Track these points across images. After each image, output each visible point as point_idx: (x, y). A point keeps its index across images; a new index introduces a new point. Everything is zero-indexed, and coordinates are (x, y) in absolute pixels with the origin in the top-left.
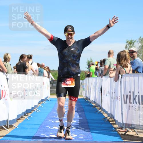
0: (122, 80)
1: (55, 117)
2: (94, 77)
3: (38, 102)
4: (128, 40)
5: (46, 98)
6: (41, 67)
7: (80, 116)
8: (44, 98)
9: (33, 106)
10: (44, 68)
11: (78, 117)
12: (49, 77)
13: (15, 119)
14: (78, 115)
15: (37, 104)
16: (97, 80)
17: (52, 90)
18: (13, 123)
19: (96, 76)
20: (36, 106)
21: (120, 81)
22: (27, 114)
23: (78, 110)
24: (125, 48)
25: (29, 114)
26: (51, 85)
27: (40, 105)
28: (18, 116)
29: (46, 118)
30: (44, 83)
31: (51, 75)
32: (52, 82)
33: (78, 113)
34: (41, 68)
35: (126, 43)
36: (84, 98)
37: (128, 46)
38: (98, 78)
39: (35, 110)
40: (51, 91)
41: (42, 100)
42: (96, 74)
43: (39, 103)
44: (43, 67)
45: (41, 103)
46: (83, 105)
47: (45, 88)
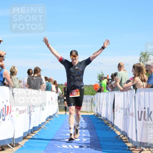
0: (137, 95)
1: (64, 135)
2: (106, 92)
3: (46, 118)
4: (142, 52)
5: (54, 115)
6: (49, 81)
7: (91, 134)
8: (52, 115)
9: (41, 124)
11: (89, 135)
13: (21, 137)
14: (89, 133)
15: (45, 121)
16: (109, 95)
17: (60, 105)
18: (19, 141)
19: (108, 91)
20: (43, 123)
21: (134, 96)
22: (34, 131)
23: (89, 128)
24: (139, 61)
25: (36, 132)
26: (59, 100)
27: (48, 122)
28: (24, 133)
29: (54, 136)
30: (52, 98)
33: (88, 130)
34: (49, 82)
35: (140, 55)
36: (94, 115)
37: (142, 58)
38: (110, 93)
39: (42, 127)
40: (59, 107)
41: (50, 117)
43: (47, 120)
44: (51, 81)
45: (49, 120)
46: (93, 122)
47: (53, 103)
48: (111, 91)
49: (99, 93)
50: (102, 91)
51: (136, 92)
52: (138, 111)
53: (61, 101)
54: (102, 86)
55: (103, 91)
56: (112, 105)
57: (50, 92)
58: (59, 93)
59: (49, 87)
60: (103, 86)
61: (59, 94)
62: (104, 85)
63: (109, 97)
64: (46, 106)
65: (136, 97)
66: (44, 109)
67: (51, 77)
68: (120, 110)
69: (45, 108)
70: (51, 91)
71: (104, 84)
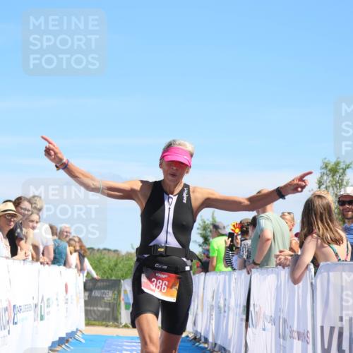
0: (318, 280)
4: (326, 161)
5: (71, 335)
6: (59, 238)
10: (68, 239)
12: (81, 269)
16: (233, 280)
17: (89, 308)
19: (229, 269)
21: (312, 284)
26: (87, 294)
30: (66, 286)
31: (86, 261)
32: (90, 284)
34: (59, 241)
35: (322, 168)
36: (187, 336)
37: (325, 177)
38: (235, 274)
40: (87, 313)
42: (228, 262)
43: (51, 349)
44: (67, 236)
45: (59, 348)
47: (69, 301)
48: (241, 269)
49: (203, 274)
50: (210, 268)
51: (315, 273)
52: (322, 328)
53: (90, 296)
54: (211, 255)
55: (214, 269)
56: (241, 309)
57: (62, 267)
58: (85, 274)
59: (60, 253)
60: (213, 254)
61: (86, 276)
62: (218, 251)
63: (233, 285)
64: (49, 309)
65: (316, 286)
66: (46, 317)
67: (67, 226)
68: (266, 324)
69: (48, 313)
70: (65, 265)
71: (216, 248)
